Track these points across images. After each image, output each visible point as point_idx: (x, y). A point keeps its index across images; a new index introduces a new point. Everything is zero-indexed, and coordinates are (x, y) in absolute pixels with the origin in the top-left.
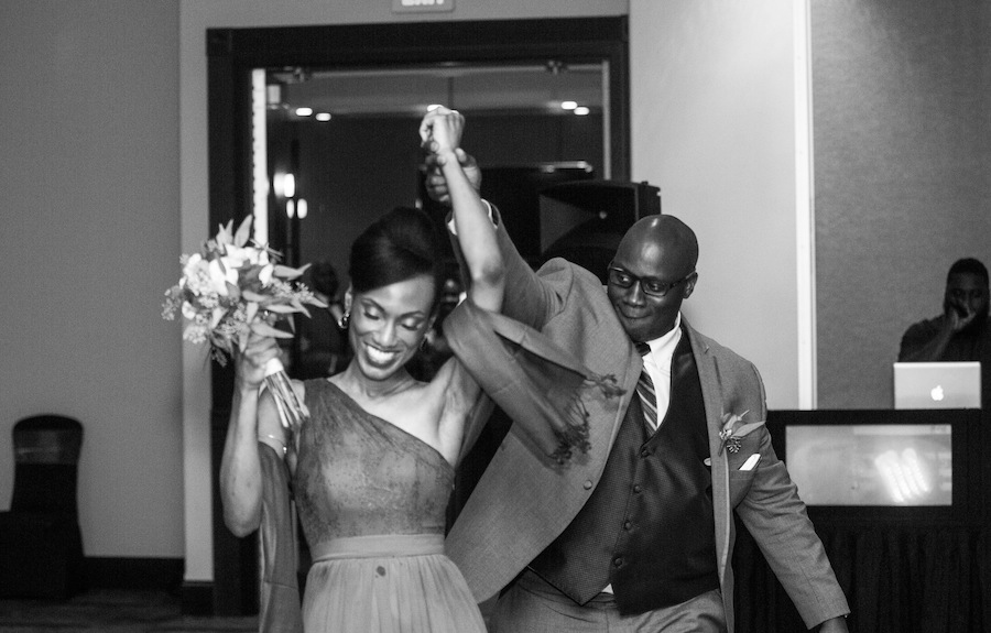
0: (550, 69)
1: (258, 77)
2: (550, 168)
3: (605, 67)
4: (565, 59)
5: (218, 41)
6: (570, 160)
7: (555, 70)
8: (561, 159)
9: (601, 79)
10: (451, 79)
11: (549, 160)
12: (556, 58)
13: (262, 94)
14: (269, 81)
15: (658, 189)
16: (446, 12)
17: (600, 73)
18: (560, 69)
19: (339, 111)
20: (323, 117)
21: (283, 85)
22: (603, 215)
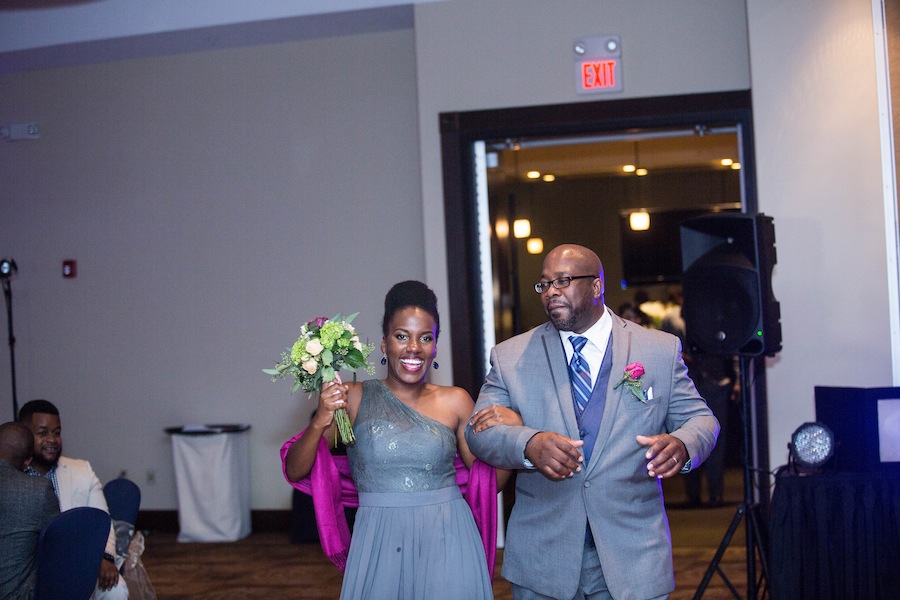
0: (697, 132)
1: (480, 148)
2: (717, 208)
3: (739, 129)
4: (709, 124)
5: (448, 121)
6: (730, 202)
7: (701, 133)
8: (724, 201)
9: (736, 139)
10: (636, 144)
11: (715, 203)
12: (701, 123)
13: (483, 160)
14: (488, 151)
15: (772, 219)
16: (616, 92)
17: (735, 134)
18: (705, 131)
19: (561, 173)
20: (549, 178)
21: (500, 153)
22: (730, 241)
